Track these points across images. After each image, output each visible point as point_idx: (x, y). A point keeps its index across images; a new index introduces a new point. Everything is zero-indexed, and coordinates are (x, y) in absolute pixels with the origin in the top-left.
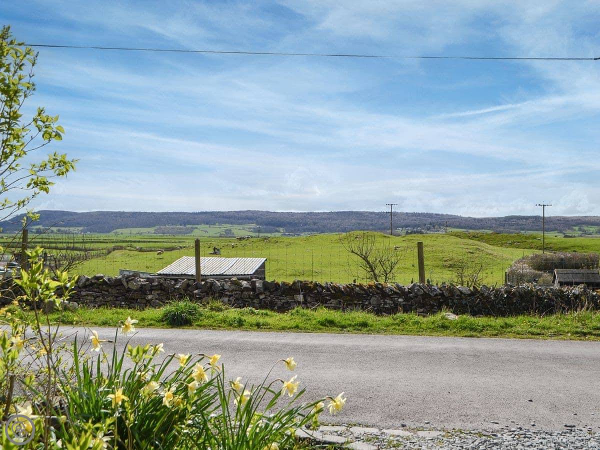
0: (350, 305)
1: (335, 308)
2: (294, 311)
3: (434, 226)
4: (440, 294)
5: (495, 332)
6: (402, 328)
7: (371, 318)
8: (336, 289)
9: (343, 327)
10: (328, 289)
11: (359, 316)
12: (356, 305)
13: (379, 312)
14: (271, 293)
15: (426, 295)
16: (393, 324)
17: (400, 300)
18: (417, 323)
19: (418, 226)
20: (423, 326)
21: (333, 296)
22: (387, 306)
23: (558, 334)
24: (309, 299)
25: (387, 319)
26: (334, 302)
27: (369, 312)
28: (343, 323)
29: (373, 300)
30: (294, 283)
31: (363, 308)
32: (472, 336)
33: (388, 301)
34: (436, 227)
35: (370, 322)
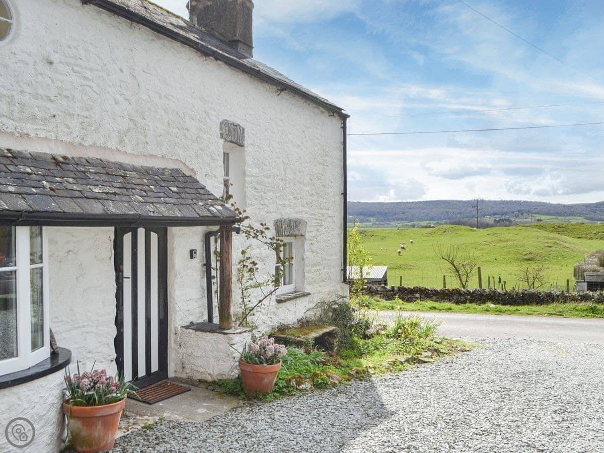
0: (443, 299)
1: (436, 301)
2: (416, 302)
3: (522, 214)
4: (489, 294)
5: (510, 313)
6: (467, 310)
7: (453, 306)
8: (436, 291)
9: (440, 310)
10: (432, 291)
11: (447, 305)
12: (446, 299)
13: (457, 303)
14: (402, 293)
15: (481, 295)
16: (463, 309)
17: (469, 297)
18: (475, 308)
19: (506, 214)
20: (478, 310)
21: (434, 295)
22: (462, 300)
23: (540, 314)
24: (422, 296)
25: (461, 306)
26: (435, 298)
27: (452, 303)
28: (440, 308)
29: (455, 297)
30: (414, 288)
31: (450, 301)
32: (499, 315)
33: (462, 297)
34: (525, 214)
35: (453, 308)
